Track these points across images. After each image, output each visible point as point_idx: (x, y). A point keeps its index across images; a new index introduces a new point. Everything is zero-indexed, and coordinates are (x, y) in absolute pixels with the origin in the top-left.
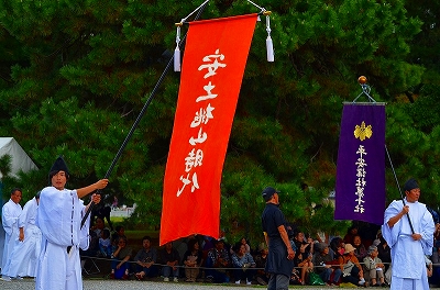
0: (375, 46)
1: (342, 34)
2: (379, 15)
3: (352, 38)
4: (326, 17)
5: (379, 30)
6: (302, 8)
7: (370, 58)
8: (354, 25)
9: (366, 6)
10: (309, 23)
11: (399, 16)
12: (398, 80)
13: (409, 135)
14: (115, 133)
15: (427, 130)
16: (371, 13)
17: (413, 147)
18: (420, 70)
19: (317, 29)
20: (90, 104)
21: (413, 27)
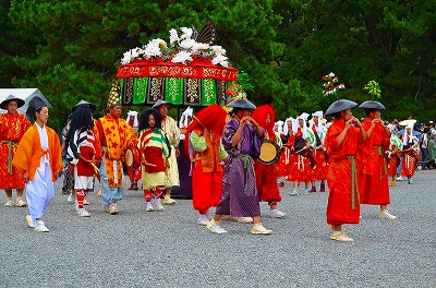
0: (255, 32)
1: (235, 24)
2: (257, 13)
3: (241, 27)
4: (225, 14)
5: (257, 22)
6: (211, 8)
7: (251, 39)
8: (242, 19)
9: (249, 7)
10: (215, 18)
11: (269, 14)
12: (269, 53)
13: (276, 85)
14: (98, 85)
15: (287, 82)
16: (252, 12)
17: (277, 93)
18: (283, 46)
19: (220, 21)
20: (83, 67)
21: (277, 21)
